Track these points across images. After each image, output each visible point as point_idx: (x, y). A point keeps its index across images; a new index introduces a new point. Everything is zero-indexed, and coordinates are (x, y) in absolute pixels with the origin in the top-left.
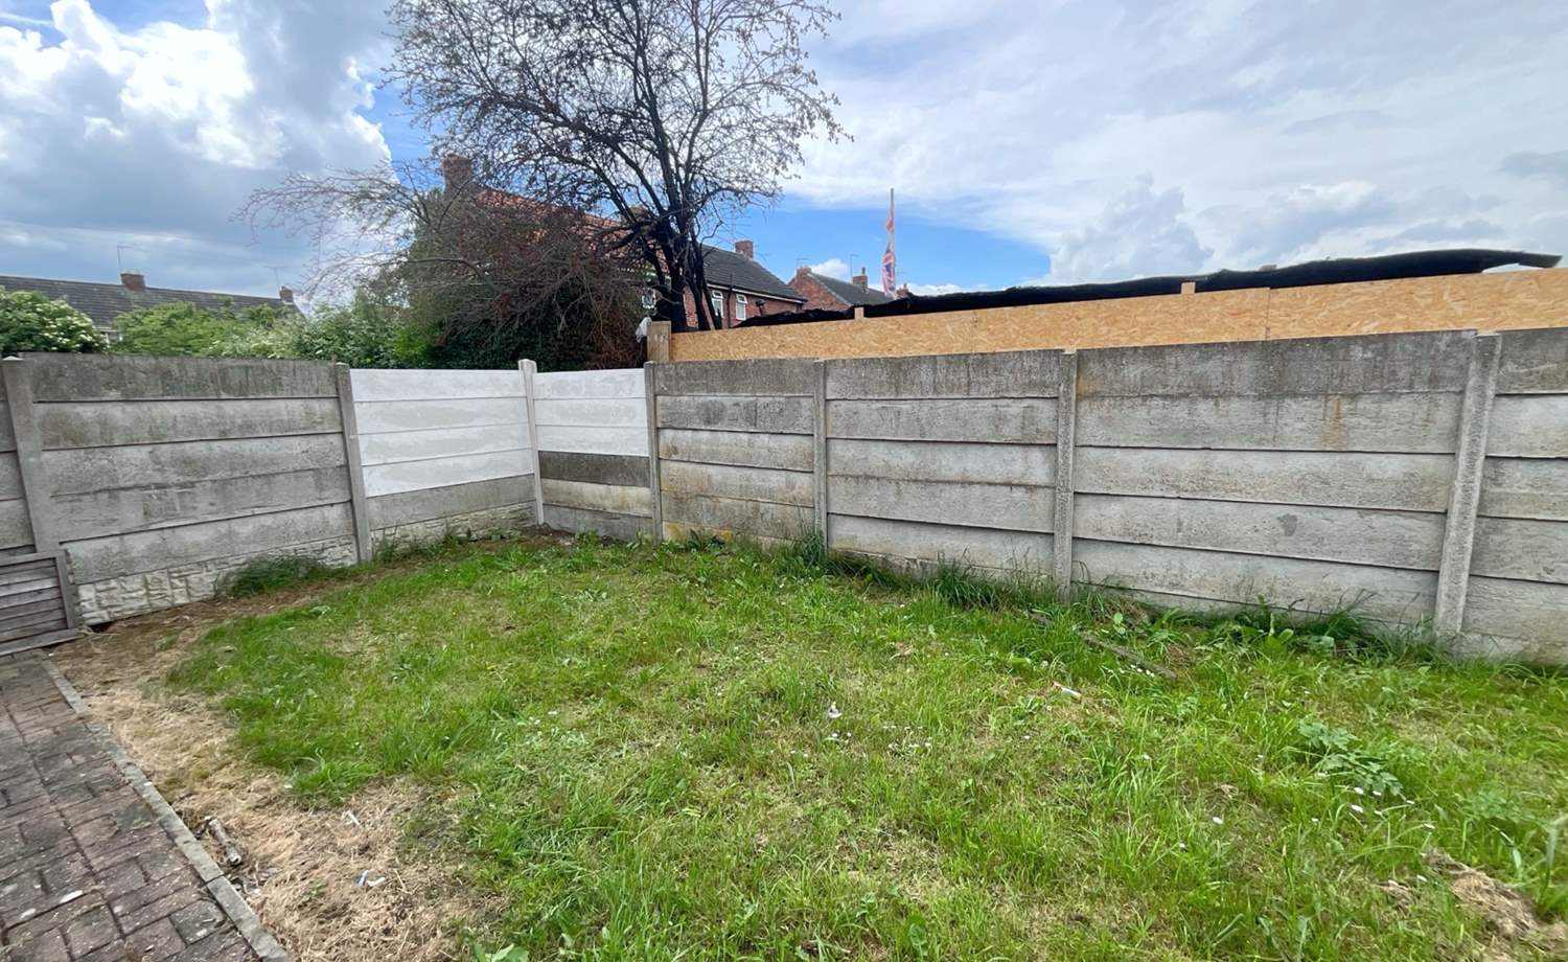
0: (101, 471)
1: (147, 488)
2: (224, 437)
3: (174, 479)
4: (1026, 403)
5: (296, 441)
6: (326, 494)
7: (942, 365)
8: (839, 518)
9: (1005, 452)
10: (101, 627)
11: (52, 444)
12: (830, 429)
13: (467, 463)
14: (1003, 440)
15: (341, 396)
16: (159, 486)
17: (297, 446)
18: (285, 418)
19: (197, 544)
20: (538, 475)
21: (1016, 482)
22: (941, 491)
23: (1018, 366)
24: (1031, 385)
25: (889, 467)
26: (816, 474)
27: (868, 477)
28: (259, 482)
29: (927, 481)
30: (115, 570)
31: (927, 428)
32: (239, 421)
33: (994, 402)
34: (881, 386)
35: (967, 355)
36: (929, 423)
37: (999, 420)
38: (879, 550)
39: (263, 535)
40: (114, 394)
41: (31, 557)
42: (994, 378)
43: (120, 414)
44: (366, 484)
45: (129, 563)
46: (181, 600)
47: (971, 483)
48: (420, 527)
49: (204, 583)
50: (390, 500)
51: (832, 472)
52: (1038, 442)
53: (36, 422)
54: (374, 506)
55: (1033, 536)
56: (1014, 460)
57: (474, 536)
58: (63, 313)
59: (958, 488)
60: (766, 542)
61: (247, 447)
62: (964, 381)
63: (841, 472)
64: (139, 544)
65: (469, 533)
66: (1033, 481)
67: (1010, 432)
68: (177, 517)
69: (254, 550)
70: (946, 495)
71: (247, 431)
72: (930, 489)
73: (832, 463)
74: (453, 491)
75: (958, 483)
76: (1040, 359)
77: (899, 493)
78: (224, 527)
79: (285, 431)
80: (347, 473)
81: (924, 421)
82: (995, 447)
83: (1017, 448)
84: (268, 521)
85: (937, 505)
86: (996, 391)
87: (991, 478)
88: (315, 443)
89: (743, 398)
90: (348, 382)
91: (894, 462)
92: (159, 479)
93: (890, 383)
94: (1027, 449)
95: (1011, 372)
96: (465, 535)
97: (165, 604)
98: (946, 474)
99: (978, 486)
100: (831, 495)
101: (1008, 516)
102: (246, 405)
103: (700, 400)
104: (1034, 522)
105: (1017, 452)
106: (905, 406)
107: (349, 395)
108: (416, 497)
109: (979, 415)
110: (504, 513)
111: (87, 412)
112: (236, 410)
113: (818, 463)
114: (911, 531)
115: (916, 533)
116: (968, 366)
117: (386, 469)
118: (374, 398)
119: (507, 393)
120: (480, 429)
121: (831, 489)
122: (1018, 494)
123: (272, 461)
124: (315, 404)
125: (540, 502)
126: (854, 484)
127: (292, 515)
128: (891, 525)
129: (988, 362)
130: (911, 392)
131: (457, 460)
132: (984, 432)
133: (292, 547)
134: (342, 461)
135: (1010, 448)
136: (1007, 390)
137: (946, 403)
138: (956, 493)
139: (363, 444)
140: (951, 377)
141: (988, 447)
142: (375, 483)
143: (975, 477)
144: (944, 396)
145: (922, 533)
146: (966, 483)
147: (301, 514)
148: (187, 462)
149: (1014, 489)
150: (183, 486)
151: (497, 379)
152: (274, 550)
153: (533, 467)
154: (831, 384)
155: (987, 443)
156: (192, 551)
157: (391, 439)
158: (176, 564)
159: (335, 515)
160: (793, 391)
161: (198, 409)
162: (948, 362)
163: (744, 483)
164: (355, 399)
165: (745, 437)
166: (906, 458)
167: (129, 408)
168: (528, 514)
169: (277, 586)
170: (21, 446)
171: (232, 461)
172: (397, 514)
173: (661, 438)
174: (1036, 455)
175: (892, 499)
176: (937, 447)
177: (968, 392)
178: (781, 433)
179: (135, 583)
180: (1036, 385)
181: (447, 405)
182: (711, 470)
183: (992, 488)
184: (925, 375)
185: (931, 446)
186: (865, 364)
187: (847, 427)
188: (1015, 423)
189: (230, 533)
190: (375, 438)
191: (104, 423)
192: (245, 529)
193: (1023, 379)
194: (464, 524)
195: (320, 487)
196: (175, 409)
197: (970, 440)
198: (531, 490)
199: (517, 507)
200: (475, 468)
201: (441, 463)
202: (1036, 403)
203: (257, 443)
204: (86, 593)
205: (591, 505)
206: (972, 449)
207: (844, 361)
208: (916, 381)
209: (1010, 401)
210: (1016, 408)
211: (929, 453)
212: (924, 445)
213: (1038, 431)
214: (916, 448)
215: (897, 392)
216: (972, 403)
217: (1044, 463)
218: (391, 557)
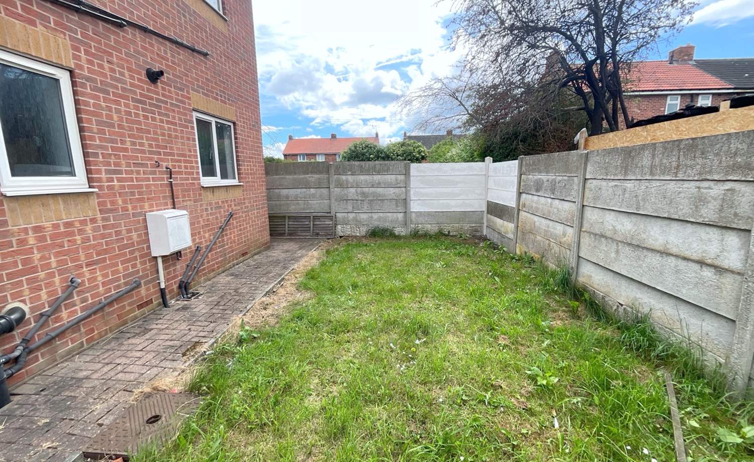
0: (345, 194)
1: (353, 200)
2: (373, 186)
3: (360, 198)
4: (729, 185)
5: (392, 189)
6: (398, 208)
7: (660, 150)
8: (585, 260)
9: (703, 232)
10: (341, 237)
11: (336, 186)
12: (585, 199)
13: (453, 203)
14: (700, 220)
15: (407, 173)
16: (356, 200)
17: (392, 190)
18: (390, 181)
19: (363, 219)
20: (486, 212)
21: (709, 261)
22: (645, 256)
23: (725, 148)
24: (735, 167)
25: (615, 231)
26: (575, 228)
27: (602, 236)
28: (380, 202)
29: (638, 246)
30: (346, 222)
31: (642, 203)
32: (377, 182)
33: (698, 184)
34: (617, 169)
35: (680, 141)
36: (644, 200)
37: (700, 201)
38: (602, 290)
39: (379, 219)
40: (350, 173)
41: (329, 215)
42: (700, 161)
43: (350, 178)
44: (411, 207)
45: (348, 221)
46: (358, 235)
47: (669, 254)
48: (429, 226)
49: (363, 231)
50: (419, 214)
51: (583, 230)
52: (734, 226)
53: (334, 180)
54: (414, 215)
55: (719, 319)
56: (710, 240)
57: (451, 234)
58: (419, 146)
59: (658, 257)
60: (552, 266)
61: (379, 190)
62: (674, 164)
63: (589, 230)
64: (351, 216)
65: (449, 232)
66: (725, 264)
67: (708, 213)
68: (359, 210)
69: (376, 223)
70: (648, 260)
71: (379, 185)
72: (638, 253)
73: (585, 222)
74: (445, 214)
75: (658, 252)
76: (748, 141)
77: (617, 252)
78: (370, 215)
79: (389, 186)
80: (405, 202)
81: (640, 198)
82: (694, 226)
83: (715, 229)
84: (381, 215)
85: (640, 266)
86: (700, 174)
87: (687, 254)
88: (397, 190)
89: (551, 177)
90: (409, 168)
91: (619, 227)
92: (356, 198)
93: (622, 167)
94: (724, 231)
95: (717, 155)
96: (447, 233)
97: (354, 234)
98: (650, 243)
99: (673, 259)
100: (582, 244)
101: (695, 292)
102: (379, 176)
103: (536, 177)
104: (718, 304)
105: (714, 234)
106: (629, 185)
107: (409, 173)
108: (429, 214)
109: (682, 195)
110: (467, 227)
111: (344, 177)
112: (377, 178)
113: (576, 222)
114: (624, 283)
115: (627, 285)
116: (679, 150)
117: (419, 202)
118: (419, 174)
119: (475, 173)
120: (460, 189)
121: (582, 240)
122: (708, 273)
123: (384, 195)
124: (399, 177)
125: (485, 224)
126: (593, 239)
127: (388, 214)
128: (612, 274)
129: (697, 146)
130: (635, 174)
131: (448, 201)
132: (684, 211)
133: (387, 225)
134: (405, 198)
135: (708, 229)
136: (710, 172)
137: (658, 183)
138: (654, 260)
139: (412, 192)
140: (665, 161)
141: (689, 225)
142: (415, 207)
143: (674, 250)
144: (657, 178)
145: (631, 286)
146: (665, 253)
147: (390, 214)
148: (363, 194)
149: (704, 269)
150: (361, 201)
151: (472, 166)
152: (382, 225)
153: (484, 209)
154: (589, 168)
155: (687, 221)
156: (362, 220)
157: (423, 191)
158: (358, 223)
159: (400, 216)
160: (571, 173)
161: (367, 177)
162: (665, 148)
163: (546, 229)
164: (411, 175)
165: (549, 200)
166: (626, 226)
167: (353, 177)
168: (479, 229)
169: (379, 236)
170: (331, 186)
171: (374, 194)
172: (421, 219)
173: (521, 197)
174: (733, 240)
175: (613, 255)
176: (648, 220)
177: (676, 174)
178: (563, 200)
179: (349, 227)
180: (740, 167)
181: (448, 177)
182: (536, 219)
183: (684, 263)
184: (646, 160)
185: (644, 218)
186: (609, 153)
187: (594, 199)
188: (714, 205)
189: (372, 217)
190: (417, 190)
191: (347, 181)
192: (375, 216)
193: (726, 161)
194: (446, 229)
195: (397, 206)
196: (362, 178)
197: (673, 217)
198: (482, 218)
199: (473, 225)
200: (455, 205)
201: (441, 201)
202: (737, 186)
203: (381, 189)
204: (339, 227)
205: (498, 229)
206: (675, 226)
207: (598, 151)
208: (639, 165)
209: (711, 184)
210: (717, 190)
211: (643, 223)
212: (639, 217)
213: (736, 215)
214: (634, 218)
215: (626, 174)
216: (679, 184)
217: (740, 249)
218: (417, 236)
